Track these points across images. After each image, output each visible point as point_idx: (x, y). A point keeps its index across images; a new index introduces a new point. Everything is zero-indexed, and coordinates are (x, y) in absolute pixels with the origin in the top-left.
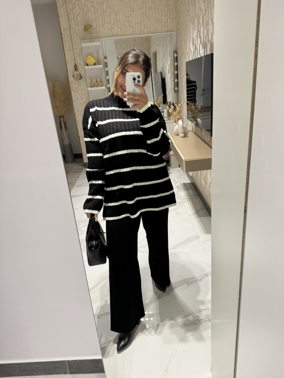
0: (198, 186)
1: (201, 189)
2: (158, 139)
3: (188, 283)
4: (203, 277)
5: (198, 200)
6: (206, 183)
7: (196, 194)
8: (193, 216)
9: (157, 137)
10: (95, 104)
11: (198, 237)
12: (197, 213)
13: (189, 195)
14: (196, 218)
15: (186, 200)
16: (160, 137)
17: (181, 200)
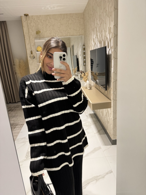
0: (98, 116)
1: (100, 118)
2: (81, 102)
3: (96, 180)
4: (105, 175)
5: (98, 124)
6: (103, 115)
7: (97, 120)
8: (96, 134)
9: (81, 101)
10: (30, 78)
11: (100, 148)
12: (99, 132)
13: (94, 121)
14: (98, 135)
15: (92, 124)
16: (82, 100)
17: (89, 124)
